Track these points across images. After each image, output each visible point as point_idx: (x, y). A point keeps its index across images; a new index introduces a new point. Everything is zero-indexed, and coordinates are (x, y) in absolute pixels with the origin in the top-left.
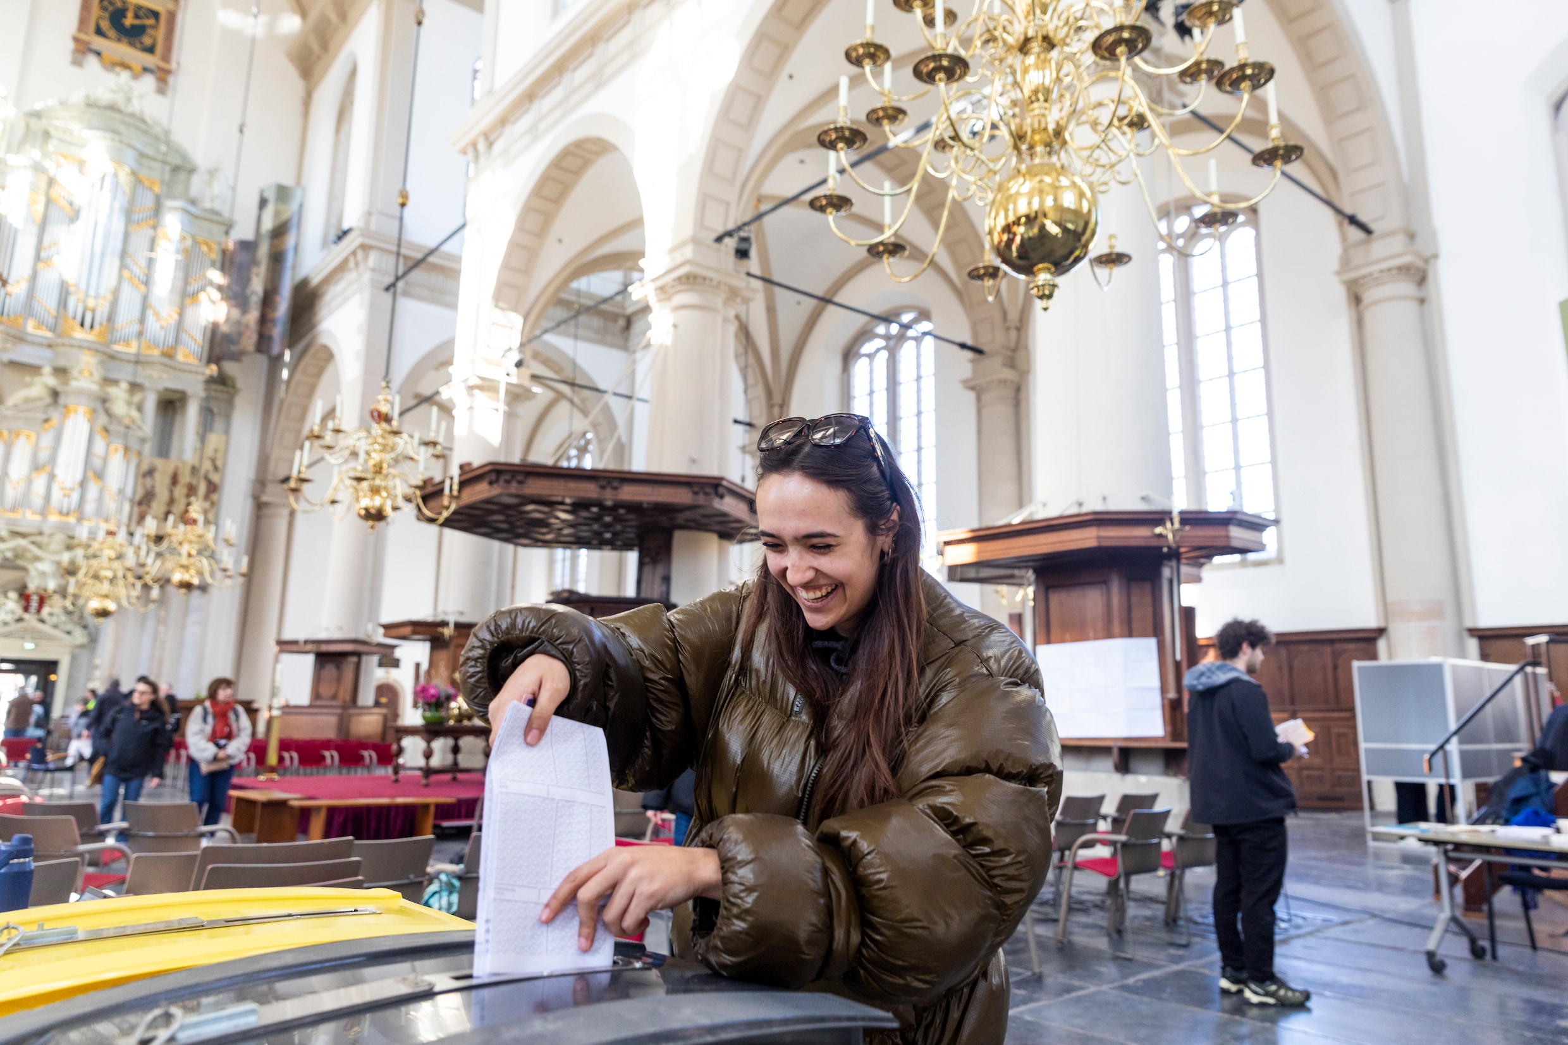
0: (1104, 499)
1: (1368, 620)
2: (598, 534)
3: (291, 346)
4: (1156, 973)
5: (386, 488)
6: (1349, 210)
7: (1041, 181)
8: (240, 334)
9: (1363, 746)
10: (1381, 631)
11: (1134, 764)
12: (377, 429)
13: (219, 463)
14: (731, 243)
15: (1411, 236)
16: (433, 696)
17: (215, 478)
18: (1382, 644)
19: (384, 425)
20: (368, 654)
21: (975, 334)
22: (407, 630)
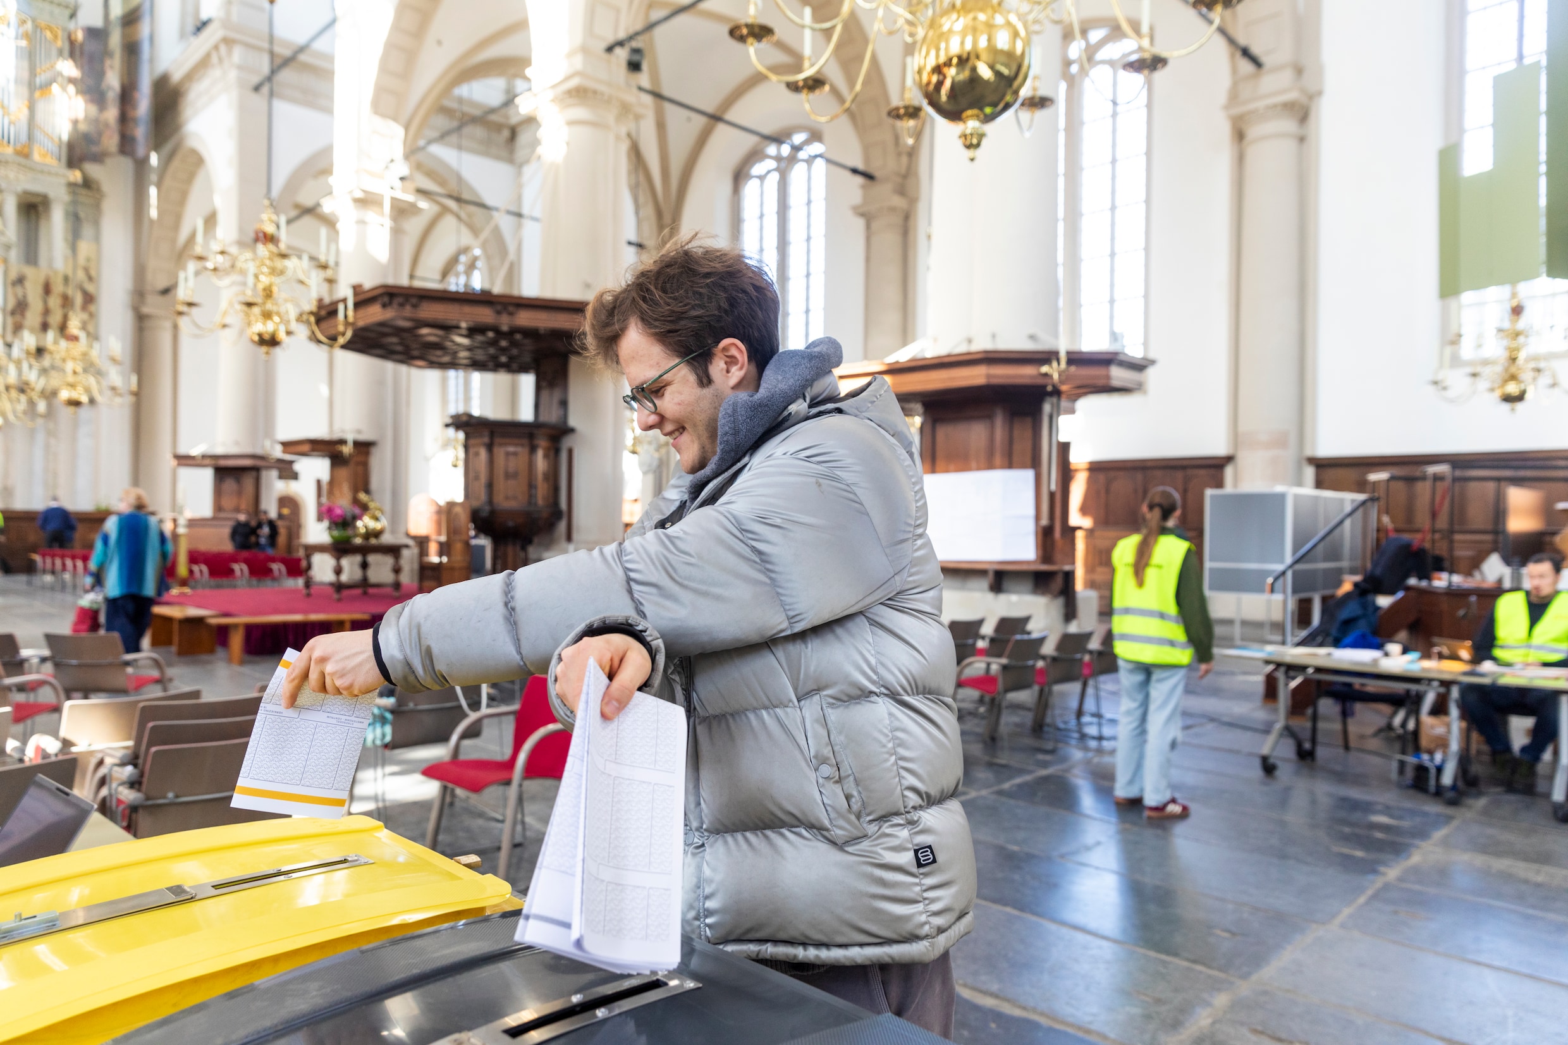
0: (994, 336)
1: (1217, 447)
2: (494, 358)
3: (157, 147)
4: (1027, 778)
5: (278, 314)
6: (1242, 41)
7: (975, 19)
8: (100, 134)
9: (1208, 565)
10: (1229, 459)
11: (1006, 584)
12: (262, 250)
13: (93, 273)
14: (622, 54)
15: (1299, 71)
16: (339, 516)
17: (90, 288)
18: (1229, 471)
19: (271, 247)
20: (269, 468)
21: (867, 159)
22: (306, 448)
